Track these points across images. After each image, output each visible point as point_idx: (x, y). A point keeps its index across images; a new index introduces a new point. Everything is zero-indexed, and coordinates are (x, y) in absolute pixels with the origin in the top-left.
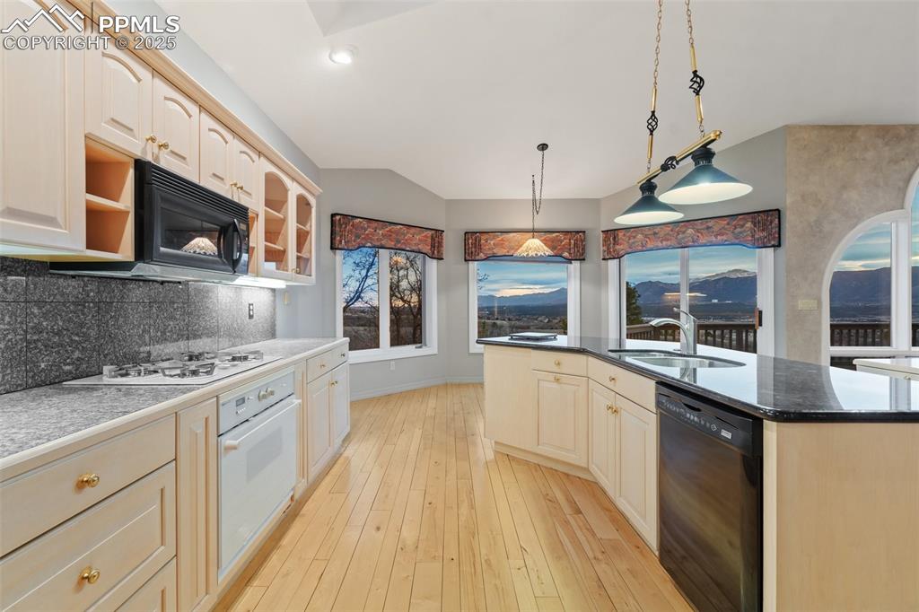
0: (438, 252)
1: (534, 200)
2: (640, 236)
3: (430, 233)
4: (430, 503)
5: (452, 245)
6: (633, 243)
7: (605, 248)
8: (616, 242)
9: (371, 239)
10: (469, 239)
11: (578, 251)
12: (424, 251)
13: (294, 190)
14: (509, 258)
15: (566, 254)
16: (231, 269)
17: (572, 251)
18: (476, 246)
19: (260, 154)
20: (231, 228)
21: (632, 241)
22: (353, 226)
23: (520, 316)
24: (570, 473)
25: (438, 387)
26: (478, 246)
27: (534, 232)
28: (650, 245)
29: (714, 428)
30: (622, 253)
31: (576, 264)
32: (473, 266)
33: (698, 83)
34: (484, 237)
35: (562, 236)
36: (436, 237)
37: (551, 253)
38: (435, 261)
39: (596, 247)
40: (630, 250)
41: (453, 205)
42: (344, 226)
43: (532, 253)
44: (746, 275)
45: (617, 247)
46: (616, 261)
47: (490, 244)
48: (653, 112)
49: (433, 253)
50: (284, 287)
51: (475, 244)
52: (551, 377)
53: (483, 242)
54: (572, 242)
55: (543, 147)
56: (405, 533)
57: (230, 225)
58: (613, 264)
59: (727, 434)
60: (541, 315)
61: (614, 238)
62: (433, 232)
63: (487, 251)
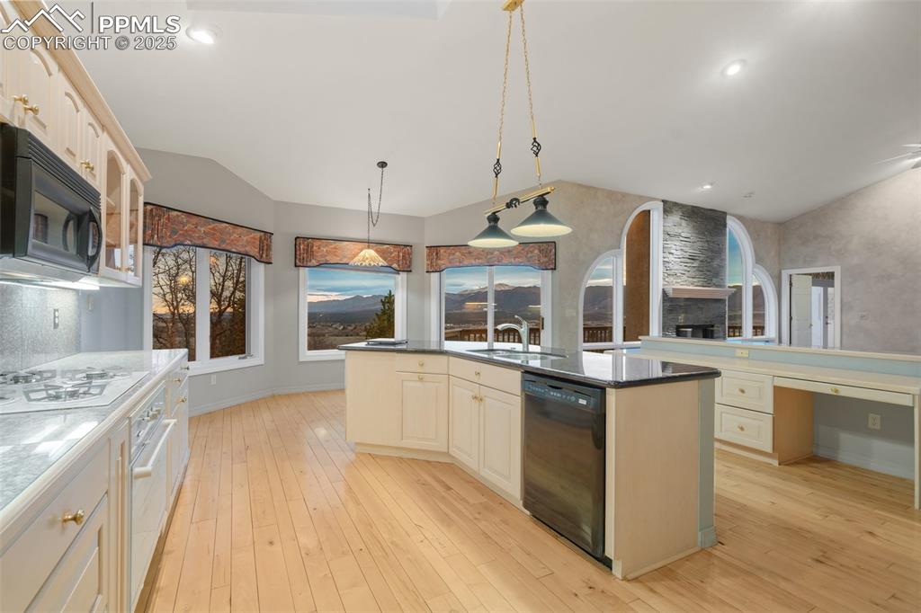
0: (267, 256)
1: (370, 213)
2: (458, 254)
3: (259, 234)
4: (315, 509)
5: (282, 250)
6: (452, 259)
7: (429, 262)
8: (438, 258)
9: (191, 236)
10: (300, 244)
11: (406, 263)
12: (251, 254)
13: (128, 175)
14: (345, 266)
15: (395, 266)
16: (86, 268)
17: (401, 263)
18: (306, 252)
19: (103, 127)
20: (87, 218)
21: (451, 257)
22: (168, 219)
23: (313, 323)
24: (430, 459)
25: (265, 400)
26: (310, 252)
27: (369, 243)
28: (466, 263)
29: (573, 399)
30: (443, 267)
31: (403, 276)
32: (304, 272)
33: (537, 147)
34: (317, 243)
35: (392, 249)
36: (266, 237)
37: (386, 264)
38: (262, 266)
39: (420, 260)
40: (449, 265)
41: (283, 208)
42: (157, 218)
43: (366, 263)
44: (507, 288)
45: (439, 262)
46: (437, 274)
47: (322, 251)
48: (498, 160)
49: (262, 256)
50: (98, 288)
51: (307, 250)
52: (415, 377)
53: (315, 248)
54: (401, 255)
55: (383, 165)
56: (303, 540)
57: (85, 213)
58: (435, 276)
59: (582, 402)
60: (335, 322)
61: (437, 254)
62: (262, 234)
63: (319, 258)
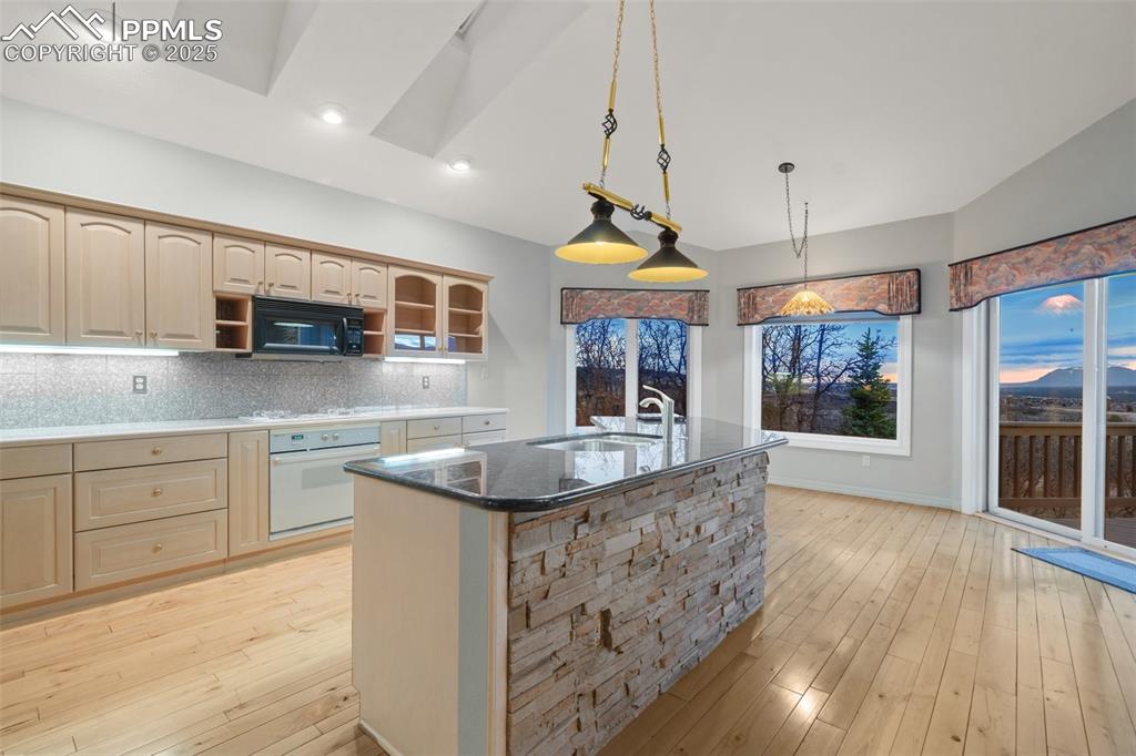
0: (699, 317)
2: (1004, 267)
3: (688, 295)
6: (994, 280)
7: (953, 292)
8: (968, 281)
9: (605, 309)
11: (905, 301)
15: (883, 307)
17: (894, 301)
21: (992, 276)
26: (752, 305)
28: (1020, 283)
30: (978, 297)
34: (761, 292)
35: (874, 280)
36: (697, 298)
39: (939, 292)
40: (988, 293)
45: (971, 289)
47: (767, 302)
49: (692, 318)
53: (758, 299)
55: (787, 167)
61: (966, 275)
62: (692, 293)
63: (764, 311)
